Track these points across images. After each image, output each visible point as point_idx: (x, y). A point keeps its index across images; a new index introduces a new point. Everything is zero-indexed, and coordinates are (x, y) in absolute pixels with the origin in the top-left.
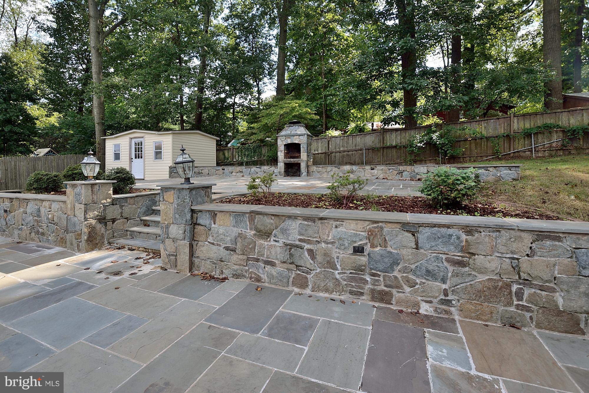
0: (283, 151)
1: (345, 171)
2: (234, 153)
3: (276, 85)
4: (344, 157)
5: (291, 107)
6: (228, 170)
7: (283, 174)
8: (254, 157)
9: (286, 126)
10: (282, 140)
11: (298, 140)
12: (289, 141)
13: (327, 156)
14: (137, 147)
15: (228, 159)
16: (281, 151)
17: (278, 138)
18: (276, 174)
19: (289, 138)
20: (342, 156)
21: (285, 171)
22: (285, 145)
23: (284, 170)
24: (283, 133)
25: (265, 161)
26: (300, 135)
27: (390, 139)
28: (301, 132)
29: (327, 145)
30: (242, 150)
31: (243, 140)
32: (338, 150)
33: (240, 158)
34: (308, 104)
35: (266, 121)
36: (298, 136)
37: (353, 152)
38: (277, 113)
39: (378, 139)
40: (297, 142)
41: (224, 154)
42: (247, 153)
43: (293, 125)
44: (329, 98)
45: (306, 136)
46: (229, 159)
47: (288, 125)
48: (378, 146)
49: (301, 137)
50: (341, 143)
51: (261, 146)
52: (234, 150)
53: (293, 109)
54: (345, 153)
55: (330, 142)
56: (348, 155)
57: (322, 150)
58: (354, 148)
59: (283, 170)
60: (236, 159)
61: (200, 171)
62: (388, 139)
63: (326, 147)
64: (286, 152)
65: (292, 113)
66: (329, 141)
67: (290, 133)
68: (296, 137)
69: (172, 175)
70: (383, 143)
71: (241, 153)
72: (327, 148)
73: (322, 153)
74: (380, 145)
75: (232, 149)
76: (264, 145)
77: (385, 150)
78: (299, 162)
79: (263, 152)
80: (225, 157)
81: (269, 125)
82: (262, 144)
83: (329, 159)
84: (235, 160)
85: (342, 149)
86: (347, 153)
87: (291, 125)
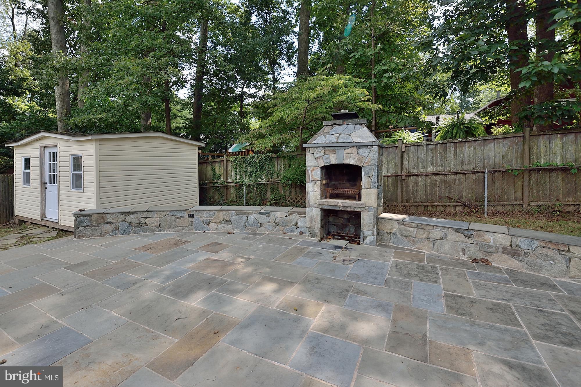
0: (319, 182)
1: (489, 246)
2: (229, 168)
3: (296, 69)
4: (435, 185)
5: (330, 85)
6: (201, 217)
7: (319, 234)
8: (261, 177)
9: (325, 123)
10: (317, 156)
11: (356, 157)
12: (333, 159)
13: (399, 183)
14: (52, 162)
15: (219, 178)
16: (314, 181)
17: (307, 150)
18: (303, 230)
19: (333, 151)
20: (431, 183)
21: (322, 227)
22: (323, 168)
23: (319, 226)
24: (319, 139)
25: (280, 185)
26: (359, 146)
27: (546, 152)
28: (362, 138)
29: (398, 160)
30: (240, 164)
31: (248, 144)
32: (422, 170)
33: (238, 177)
34: (358, 83)
35: (282, 114)
36: (354, 149)
37: (457, 177)
38: (303, 97)
39: (517, 152)
40: (352, 162)
41: (213, 170)
42: (249, 170)
43: (341, 122)
44: (386, 75)
45: (376, 148)
46: (222, 177)
47: (330, 123)
48: (518, 165)
49: (362, 151)
50: (429, 158)
51: (272, 158)
52: (229, 163)
53: (335, 89)
54: (438, 178)
55: (406, 156)
56: (445, 182)
57: (388, 169)
58: (459, 168)
59: (317, 225)
60: (231, 178)
61: (143, 221)
62: (542, 151)
63: (396, 165)
64: (324, 182)
65: (332, 96)
66: (403, 152)
67: (335, 140)
68: (349, 150)
69: (81, 231)
70: (530, 159)
71: (240, 168)
72: (399, 165)
73: (388, 176)
74: (523, 164)
75: (225, 162)
76: (277, 157)
77: (533, 175)
78: (357, 210)
79: (277, 168)
80: (215, 175)
81: (287, 121)
82: (275, 156)
83: (402, 188)
84: (229, 180)
85: (430, 169)
86: (443, 177)
87: (337, 122)
